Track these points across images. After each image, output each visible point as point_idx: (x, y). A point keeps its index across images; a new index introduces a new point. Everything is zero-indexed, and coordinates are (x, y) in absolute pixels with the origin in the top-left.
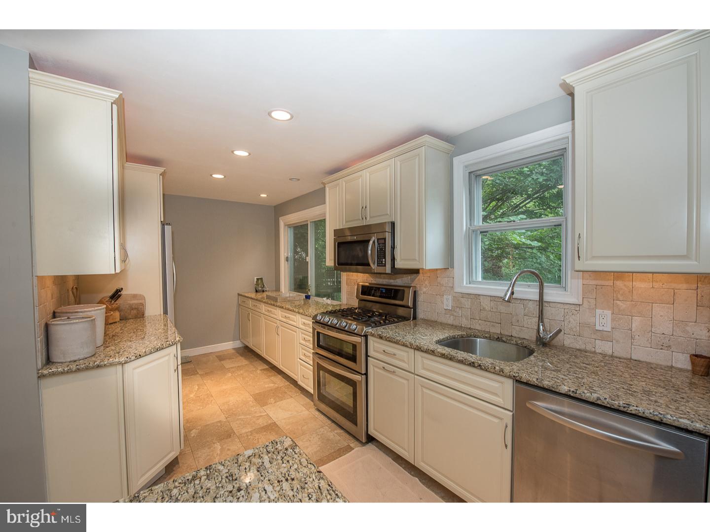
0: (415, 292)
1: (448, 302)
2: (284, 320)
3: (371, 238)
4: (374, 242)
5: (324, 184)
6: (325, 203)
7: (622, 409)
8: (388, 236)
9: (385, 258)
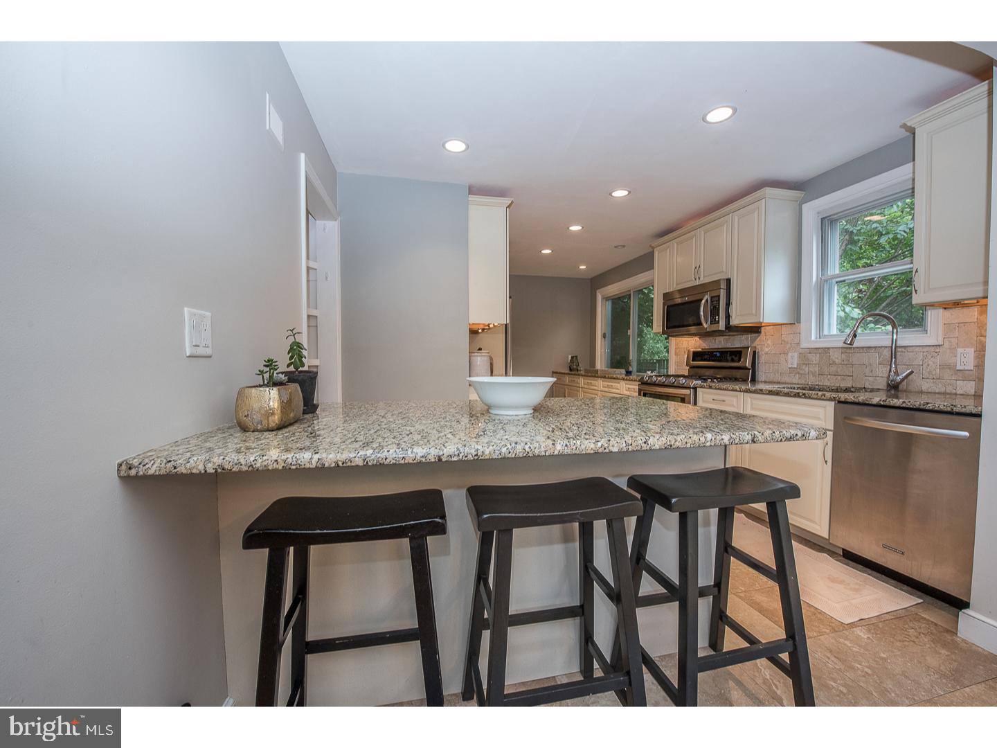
0: (754, 353)
1: (793, 360)
2: (606, 389)
3: (704, 297)
4: (707, 301)
5: (653, 248)
6: (653, 268)
7: (922, 407)
8: (723, 293)
9: (718, 315)
